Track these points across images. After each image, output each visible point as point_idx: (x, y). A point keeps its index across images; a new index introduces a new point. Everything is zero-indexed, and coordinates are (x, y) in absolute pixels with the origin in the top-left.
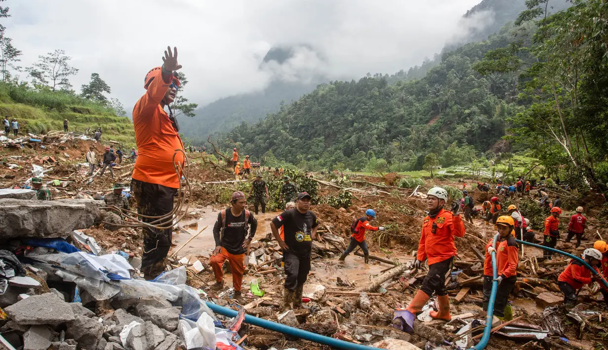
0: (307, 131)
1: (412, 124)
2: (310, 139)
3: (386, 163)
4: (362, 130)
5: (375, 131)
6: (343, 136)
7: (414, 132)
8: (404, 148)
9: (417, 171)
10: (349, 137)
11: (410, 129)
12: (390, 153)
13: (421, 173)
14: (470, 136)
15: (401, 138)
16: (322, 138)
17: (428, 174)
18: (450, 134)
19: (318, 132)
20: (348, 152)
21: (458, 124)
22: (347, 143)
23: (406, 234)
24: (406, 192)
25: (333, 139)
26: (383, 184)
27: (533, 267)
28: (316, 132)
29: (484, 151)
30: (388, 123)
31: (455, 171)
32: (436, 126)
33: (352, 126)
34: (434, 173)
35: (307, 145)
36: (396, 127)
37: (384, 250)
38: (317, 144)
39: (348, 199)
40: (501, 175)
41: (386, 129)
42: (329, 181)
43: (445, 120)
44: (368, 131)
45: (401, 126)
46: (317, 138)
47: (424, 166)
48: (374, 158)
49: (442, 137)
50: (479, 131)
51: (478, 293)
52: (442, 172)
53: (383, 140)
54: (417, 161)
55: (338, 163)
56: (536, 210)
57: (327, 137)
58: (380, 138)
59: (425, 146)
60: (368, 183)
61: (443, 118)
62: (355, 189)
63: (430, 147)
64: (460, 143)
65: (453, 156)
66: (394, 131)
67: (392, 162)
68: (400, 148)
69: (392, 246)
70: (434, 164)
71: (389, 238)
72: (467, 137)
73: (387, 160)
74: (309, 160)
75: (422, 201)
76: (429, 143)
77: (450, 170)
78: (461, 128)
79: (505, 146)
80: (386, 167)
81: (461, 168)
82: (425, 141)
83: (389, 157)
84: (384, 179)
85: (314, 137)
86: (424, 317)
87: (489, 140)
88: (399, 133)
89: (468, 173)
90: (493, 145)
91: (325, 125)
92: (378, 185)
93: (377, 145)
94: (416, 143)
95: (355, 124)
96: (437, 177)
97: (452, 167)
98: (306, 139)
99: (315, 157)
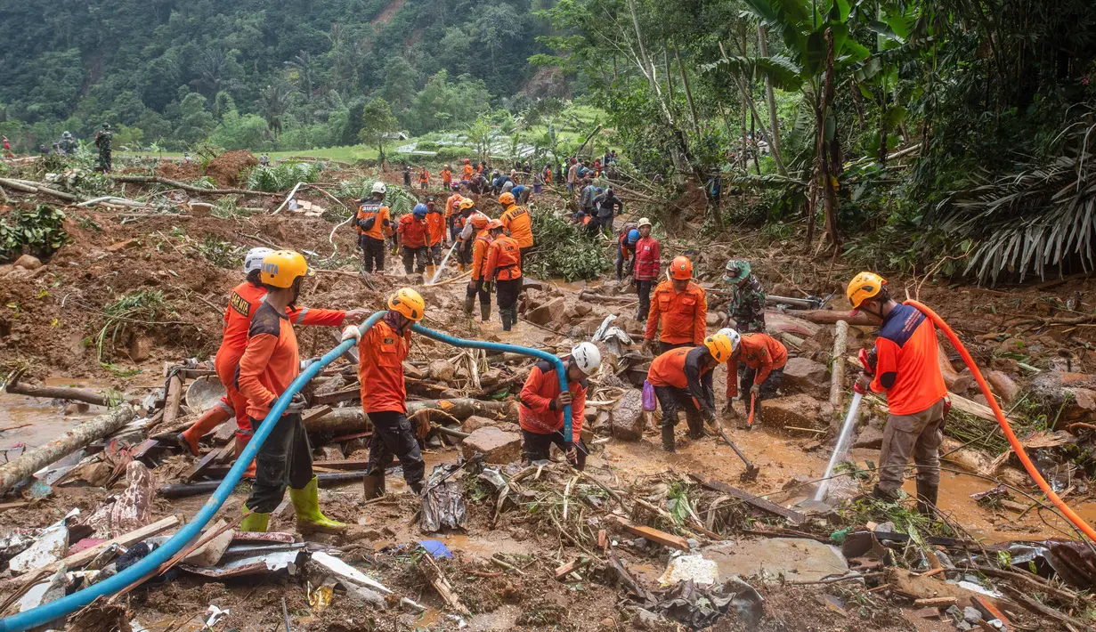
0: (21, 31)
1: (334, 21)
2: (31, 53)
3: (267, 126)
4: (195, 31)
5: (233, 38)
6: (141, 48)
7: (340, 42)
8: (315, 87)
9: (347, 147)
10: (160, 52)
11: (328, 35)
12: (276, 98)
13: (356, 151)
14: (477, 54)
15: (306, 59)
16: (72, 52)
17: (370, 153)
18: (429, 49)
19: (59, 35)
20: (159, 97)
21: (449, 24)
22: (153, 70)
23: (187, 318)
24: (268, 202)
25: (108, 55)
26: (205, 183)
27: (475, 370)
28: (51, 33)
29: (509, 95)
30: (268, 16)
31: (437, 143)
32: (395, 29)
33: (165, 20)
34: (387, 150)
35: (24, 72)
36: (291, 29)
37: (114, 367)
38: (57, 71)
39: (49, 230)
40: (531, 151)
41: (265, 31)
42: (37, 179)
43: (416, 14)
44: (213, 37)
45: (304, 25)
46: (56, 54)
47: (363, 132)
48: (234, 113)
49: (411, 58)
50: (498, 44)
51: (325, 454)
52: (408, 147)
53: (256, 62)
54: (347, 121)
55: (123, 128)
56: (560, 231)
57: (89, 50)
58: (248, 57)
59: (369, 81)
60: (163, 182)
61: (412, 6)
62: (120, 200)
63: (381, 82)
64: (454, 72)
65: (438, 107)
66: (284, 39)
67: (283, 124)
68: (304, 87)
69: (141, 355)
70: (385, 126)
71: (132, 334)
72: (469, 57)
73: (269, 118)
74: (32, 118)
75: (304, 222)
76: (379, 74)
77: (427, 142)
78: (455, 36)
79: (556, 83)
80: (267, 136)
81: (451, 135)
82: (369, 67)
83: (273, 111)
84: (210, 169)
85: (46, 48)
86: (31, 558)
87: (521, 66)
88: (301, 45)
89: (467, 150)
90: (530, 78)
91: (79, 14)
92: (192, 186)
93: (240, 78)
94: (346, 73)
95: (174, 15)
96: (396, 162)
97: (432, 134)
98: (17, 56)
99: (54, 111)
